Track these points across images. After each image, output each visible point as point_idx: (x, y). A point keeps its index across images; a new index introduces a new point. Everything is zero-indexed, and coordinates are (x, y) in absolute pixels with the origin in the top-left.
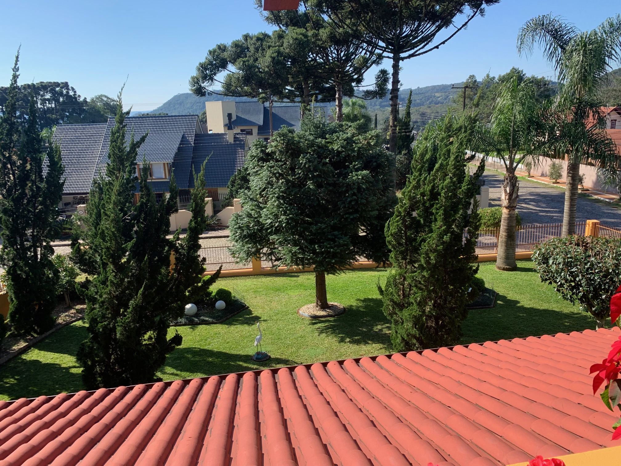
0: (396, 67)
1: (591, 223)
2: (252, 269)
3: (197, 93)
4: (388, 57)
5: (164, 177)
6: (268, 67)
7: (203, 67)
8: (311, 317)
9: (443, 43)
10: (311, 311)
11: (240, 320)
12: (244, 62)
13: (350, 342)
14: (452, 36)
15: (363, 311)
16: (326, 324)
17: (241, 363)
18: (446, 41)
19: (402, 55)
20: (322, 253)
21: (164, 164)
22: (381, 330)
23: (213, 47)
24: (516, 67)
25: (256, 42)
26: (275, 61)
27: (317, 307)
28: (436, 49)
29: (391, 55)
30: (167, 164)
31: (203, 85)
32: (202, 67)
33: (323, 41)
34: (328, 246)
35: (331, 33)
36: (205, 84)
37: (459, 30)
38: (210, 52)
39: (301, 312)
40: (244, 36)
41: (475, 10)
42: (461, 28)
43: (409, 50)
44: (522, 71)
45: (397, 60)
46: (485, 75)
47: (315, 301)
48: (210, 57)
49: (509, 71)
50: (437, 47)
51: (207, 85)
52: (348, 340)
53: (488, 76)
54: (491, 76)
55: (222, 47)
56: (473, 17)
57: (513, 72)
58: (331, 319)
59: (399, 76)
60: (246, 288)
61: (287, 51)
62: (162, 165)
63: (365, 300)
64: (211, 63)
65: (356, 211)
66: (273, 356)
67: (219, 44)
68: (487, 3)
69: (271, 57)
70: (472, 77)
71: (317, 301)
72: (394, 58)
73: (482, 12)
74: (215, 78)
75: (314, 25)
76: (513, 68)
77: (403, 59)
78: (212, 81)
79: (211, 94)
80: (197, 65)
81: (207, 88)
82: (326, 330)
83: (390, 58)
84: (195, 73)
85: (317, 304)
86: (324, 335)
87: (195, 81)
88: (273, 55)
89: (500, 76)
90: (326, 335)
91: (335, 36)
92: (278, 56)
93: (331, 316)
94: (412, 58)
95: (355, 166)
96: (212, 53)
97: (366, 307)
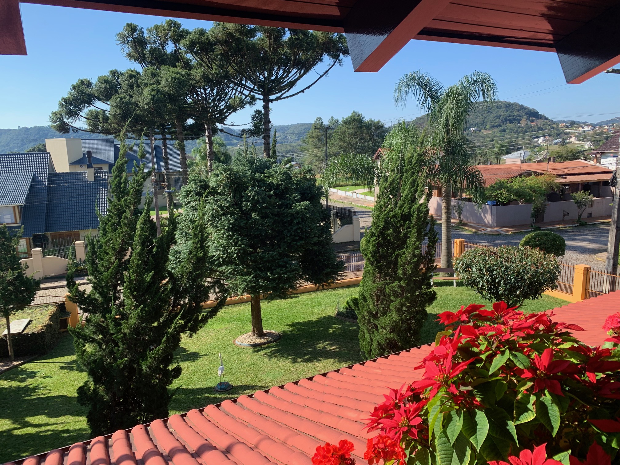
0: (266, 107)
1: (458, 242)
3: (60, 130)
4: (259, 99)
5: (12, 222)
6: (147, 104)
7: (67, 102)
8: (252, 345)
9: (308, 87)
10: (249, 340)
11: (178, 358)
12: (121, 98)
13: (302, 361)
14: (316, 81)
15: (298, 334)
16: (270, 350)
17: (206, 395)
18: (311, 86)
19: (272, 97)
20: (274, 280)
21: (14, 207)
22: (324, 347)
23: (75, 82)
24: (356, 111)
25: (128, 79)
26: (155, 99)
27: (254, 335)
28: (302, 93)
29: (262, 97)
30: (18, 207)
31: (66, 121)
32: (65, 102)
33: (196, 81)
34: (281, 272)
35: (204, 74)
37: (321, 77)
38: (74, 87)
39: (237, 342)
40: (111, 72)
41: (335, 60)
42: (323, 75)
43: (277, 93)
44: (361, 115)
45: (267, 101)
46: (330, 118)
47: (252, 330)
48: (73, 92)
49: (350, 115)
50: (303, 91)
51: (72, 121)
52: (299, 360)
53: (332, 118)
54: (335, 118)
55: (85, 82)
56: (333, 66)
57: (354, 116)
58: (273, 344)
59: (270, 117)
61: (166, 89)
62: (12, 208)
63: (294, 325)
64: (75, 98)
65: (301, 239)
66: (234, 385)
67: (82, 79)
68: (343, 55)
69: (151, 94)
70: (319, 119)
71: (254, 330)
72: (264, 100)
73: (340, 62)
74: (80, 113)
75: (185, 64)
76: (354, 112)
77: (272, 101)
78: (78, 117)
79: (77, 131)
80: (60, 100)
81: (71, 124)
82: (273, 354)
83: (261, 99)
85: (254, 332)
86: (274, 360)
87: (57, 116)
88: (152, 93)
89: (343, 119)
90: (276, 359)
91: (208, 77)
92: (157, 93)
93: (270, 342)
94: (279, 101)
95: (294, 197)
96: (77, 89)
97: (298, 330)
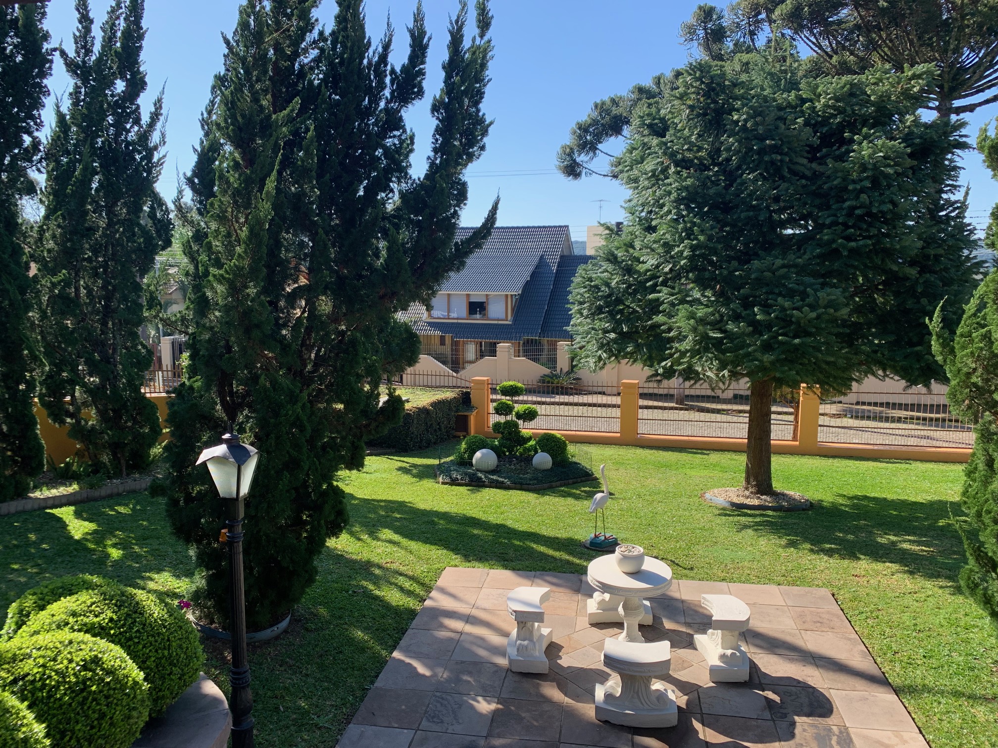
2: (619, 435)
3: (567, 172)
5: (504, 317)
7: (583, 129)
8: (730, 505)
13: (810, 549)
21: (507, 296)
27: (747, 488)
30: (512, 296)
31: (578, 160)
32: (580, 128)
36: (581, 158)
38: (597, 107)
39: (708, 496)
48: (595, 114)
51: (585, 159)
52: (807, 546)
55: (616, 100)
60: (600, 457)
62: (504, 299)
63: (855, 498)
64: (595, 122)
67: (612, 96)
71: (748, 477)
74: (600, 146)
78: (595, 154)
79: (591, 174)
80: (574, 126)
81: (585, 165)
84: (568, 139)
85: (748, 482)
87: (567, 153)
96: (599, 108)
97: (855, 506)
